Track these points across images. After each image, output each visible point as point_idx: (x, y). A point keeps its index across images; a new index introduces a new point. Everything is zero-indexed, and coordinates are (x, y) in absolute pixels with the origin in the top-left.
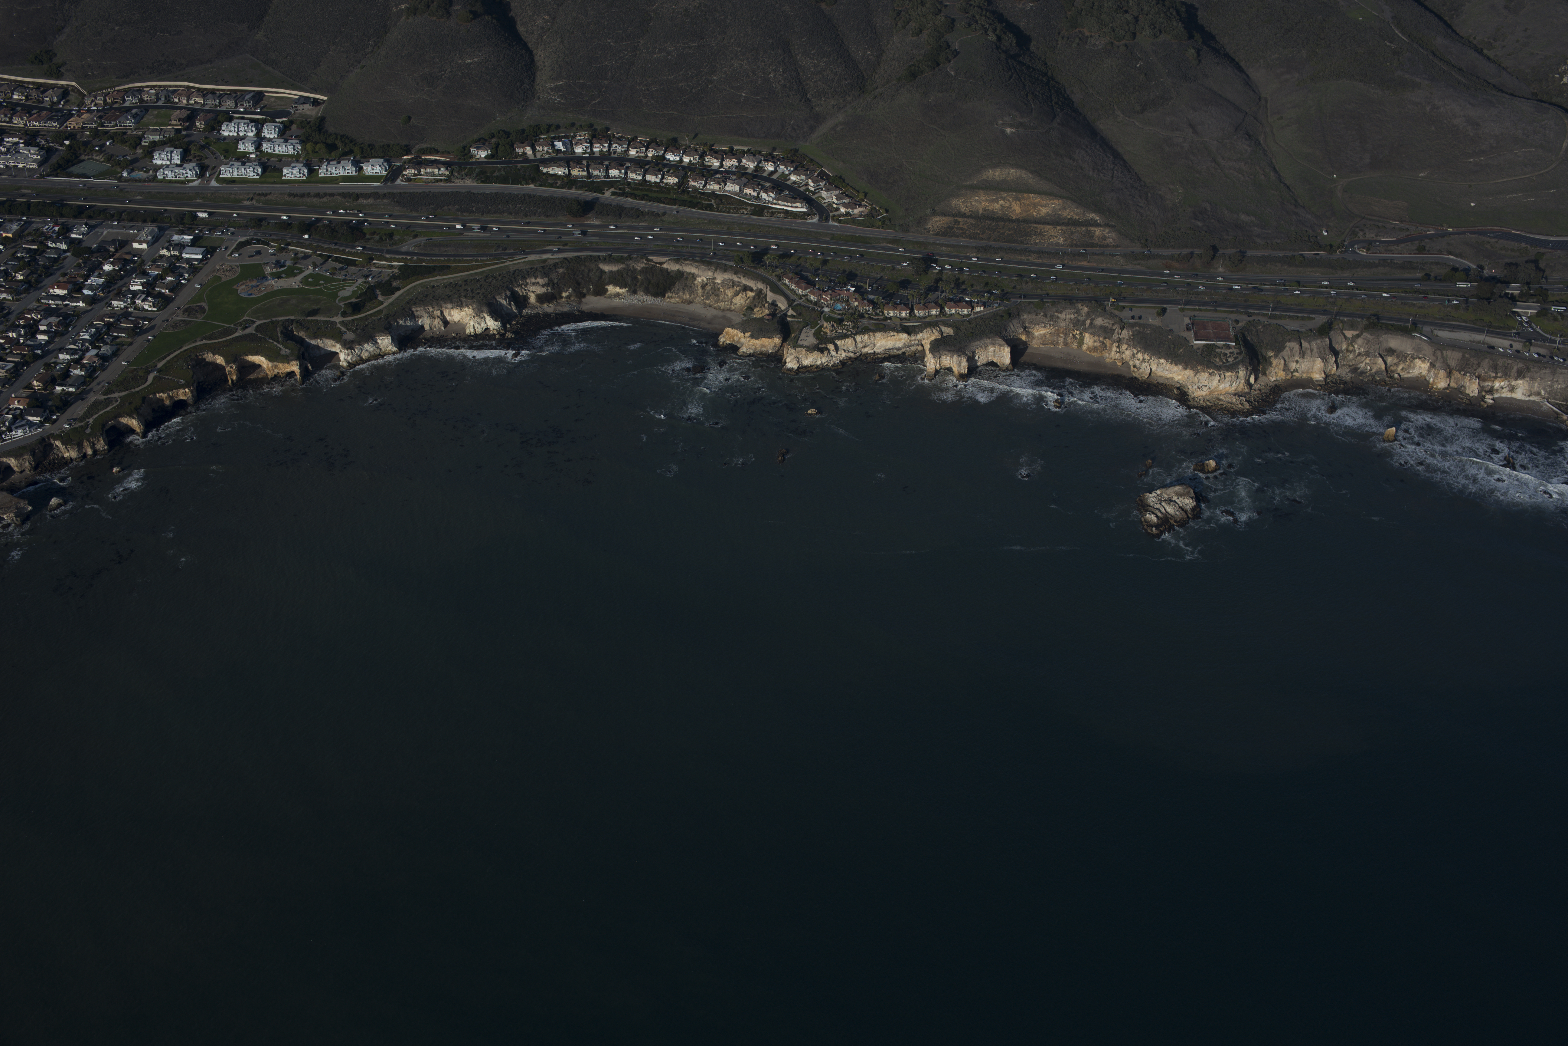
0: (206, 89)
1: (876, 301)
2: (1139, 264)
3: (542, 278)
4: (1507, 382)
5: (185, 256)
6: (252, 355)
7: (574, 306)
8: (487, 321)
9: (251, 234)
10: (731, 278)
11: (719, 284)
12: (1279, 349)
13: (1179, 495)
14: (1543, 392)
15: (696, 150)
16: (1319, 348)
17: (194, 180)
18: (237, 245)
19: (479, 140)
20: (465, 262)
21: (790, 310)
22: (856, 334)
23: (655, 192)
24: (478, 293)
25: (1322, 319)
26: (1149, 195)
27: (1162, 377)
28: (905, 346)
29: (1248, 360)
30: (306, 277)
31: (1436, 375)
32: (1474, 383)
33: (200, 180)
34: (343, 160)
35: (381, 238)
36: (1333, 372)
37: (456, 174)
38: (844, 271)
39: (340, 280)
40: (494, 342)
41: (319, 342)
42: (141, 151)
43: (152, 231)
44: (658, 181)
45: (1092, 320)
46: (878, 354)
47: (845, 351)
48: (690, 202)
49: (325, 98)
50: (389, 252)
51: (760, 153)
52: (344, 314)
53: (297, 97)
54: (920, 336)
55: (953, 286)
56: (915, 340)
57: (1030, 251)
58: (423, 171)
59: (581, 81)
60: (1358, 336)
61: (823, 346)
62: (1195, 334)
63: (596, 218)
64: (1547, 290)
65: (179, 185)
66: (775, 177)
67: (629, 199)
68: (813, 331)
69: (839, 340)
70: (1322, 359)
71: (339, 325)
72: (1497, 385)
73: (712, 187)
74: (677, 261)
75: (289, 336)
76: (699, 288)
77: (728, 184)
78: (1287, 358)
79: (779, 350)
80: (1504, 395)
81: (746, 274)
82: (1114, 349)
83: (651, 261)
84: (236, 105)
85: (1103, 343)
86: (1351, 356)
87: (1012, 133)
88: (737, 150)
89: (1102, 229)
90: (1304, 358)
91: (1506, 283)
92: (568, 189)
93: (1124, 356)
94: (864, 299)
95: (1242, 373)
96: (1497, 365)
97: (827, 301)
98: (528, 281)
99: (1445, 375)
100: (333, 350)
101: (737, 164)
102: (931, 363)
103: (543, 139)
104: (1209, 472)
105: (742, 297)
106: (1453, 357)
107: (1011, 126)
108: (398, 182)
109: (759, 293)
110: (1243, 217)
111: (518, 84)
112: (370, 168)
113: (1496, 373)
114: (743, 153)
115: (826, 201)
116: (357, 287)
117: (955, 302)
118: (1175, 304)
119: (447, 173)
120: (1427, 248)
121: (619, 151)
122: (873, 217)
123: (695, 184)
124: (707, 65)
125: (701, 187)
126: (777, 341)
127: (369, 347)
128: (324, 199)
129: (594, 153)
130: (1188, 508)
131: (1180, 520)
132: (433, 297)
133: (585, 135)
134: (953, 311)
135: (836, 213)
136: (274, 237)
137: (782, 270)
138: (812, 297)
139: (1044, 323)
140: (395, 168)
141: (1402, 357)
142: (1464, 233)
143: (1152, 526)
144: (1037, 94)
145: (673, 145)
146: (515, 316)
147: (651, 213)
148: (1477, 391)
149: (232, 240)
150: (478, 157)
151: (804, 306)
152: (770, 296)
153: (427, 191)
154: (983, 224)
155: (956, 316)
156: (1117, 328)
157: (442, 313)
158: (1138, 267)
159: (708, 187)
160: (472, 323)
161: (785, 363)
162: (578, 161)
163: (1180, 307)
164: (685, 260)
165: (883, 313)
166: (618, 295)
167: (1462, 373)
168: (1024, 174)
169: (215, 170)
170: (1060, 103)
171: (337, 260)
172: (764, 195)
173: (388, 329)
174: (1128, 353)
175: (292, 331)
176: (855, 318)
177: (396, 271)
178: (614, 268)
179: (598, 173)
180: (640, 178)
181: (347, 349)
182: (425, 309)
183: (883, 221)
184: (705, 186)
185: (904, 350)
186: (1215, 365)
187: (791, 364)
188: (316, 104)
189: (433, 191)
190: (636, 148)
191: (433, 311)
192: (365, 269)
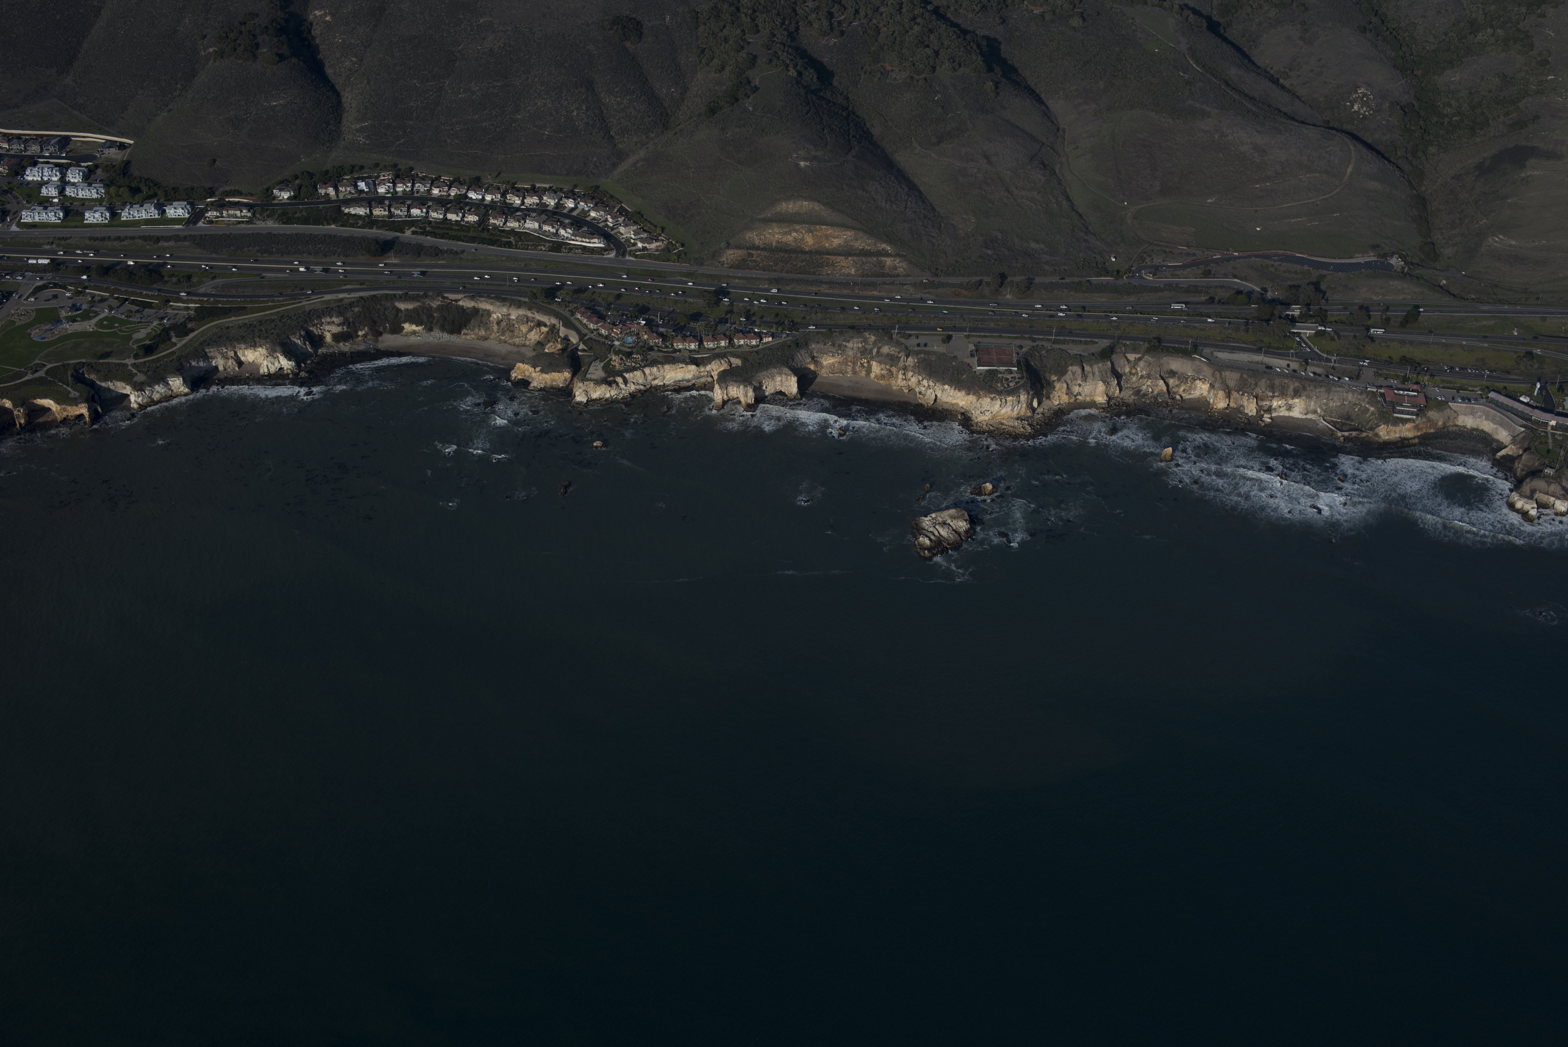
0: (12, 134)
1: (665, 334)
2: (928, 293)
3: (338, 317)
4: (1284, 402)
6: (41, 399)
7: (370, 345)
8: (281, 361)
9: (49, 278)
10: (525, 313)
11: (513, 320)
12: (1062, 373)
13: (953, 518)
14: (1319, 411)
15: (499, 189)
16: (1100, 372)
18: (34, 289)
19: (283, 182)
20: (261, 302)
21: (581, 345)
22: (645, 366)
23: (455, 230)
24: (272, 333)
25: (1104, 343)
26: (942, 225)
27: (947, 403)
28: (694, 377)
29: (1029, 385)
30: (101, 320)
31: (1216, 396)
32: (1252, 402)
34: (147, 203)
35: (179, 281)
36: (1116, 395)
37: (258, 216)
38: (637, 305)
39: (135, 323)
40: (287, 380)
41: (110, 385)
44: (459, 219)
45: (879, 348)
46: (668, 386)
47: (634, 383)
48: (490, 239)
49: (132, 142)
50: (186, 294)
51: (561, 190)
52: (136, 356)
53: (103, 141)
54: (708, 368)
55: (743, 317)
56: (704, 371)
57: (821, 282)
58: (225, 213)
59: (386, 122)
60: (1140, 359)
61: (611, 379)
62: (979, 360)
63: (395, 257)
64: (1326, 311)
66: (575, 213)
67: (429, 238)
68: (602, 364)
69: (627, 373)
70: (1104, 382)
71: (130, 368)
72: (1275, 404)
73: (512, 224)
74: (472, 298)
75: (79, 379)
76: (494, 324)
77: (527, 221)
78: (1069, 382)
79: (569, 384)
80: (1282, 414)
81: (540, 310)
82: (900, 376)
83: (447, 298)
84: (42, 150)
85: (890, 371)
86: (1134, 379)
87: (806, 166)
88: (539, 188)
89: (892, 259)
90: (1086, 382)
91: (1287, 305)
92: (370, 229)
93: (910, 383)
94: (653, 332)
95: (1023, 397)
96: (1274, 384)
97: (617, 335)
98: (323, 320)
99: (1224, 396)
100: (125, 392)
101: (538, 201)
102: (719, 394)
103: (346, 179)
104: (986, 494)
105: (536, 333)
106: (1232, 377)
107: (805, 159)
108: (200, 224)
109: (553, 329)
110: (1033, 245)
111: (324, 125)
112: (172, 211)
113: (1274, 392)
115: (624, 236)
116: (152, 329)
117: (743, 333)
118: (961, 331)
119: (249, 215)
120: (1212, 272)
121: (422, 190)
122: (669, 252)
123: (495, 222)
124: (511, 105)
125: (502, 225)
126: (567, 375)
127: (160, 389)
128: (125, 243)
129: (396, 193)
130: (962, 530)
131: (954, 542)
132: (227, 338)
133: (389, 175)
134: (742, 342)
135: (634, 248)
136: (72, 281)
137: (576, 305)
138: (603, 331)
139: (832, 352)
140: (198, 210)
141: (1183, 378)
142: (1249, 257)
143: (925, 549)
144: (835, 127)
145: (476, 184)
146: (308, 356)
147: (450, 252)
148: (1255, 411)
149: (29, 284)
150: (281, 198)
151: (595, 340)
152: (563, 331)
153: (228, 233)
154: (776, 256)
155: (745, 347)
156: (902, 355)
157: (236, 353)
158: (927, 295)
159: (508, 224)
160: (265, 363)
161: (575, 396)
162: (380, 201)
163: (965, 334)
164: (480, 296)
165: (673, 345)
166: (414, 333)
167: (1241, 393)
168: (817, 207)
169: (16, 214)
170: (858, 136)
171: (134, 302)
172: (562, 232)
173: (179, 370)
174: (914, 380)
175: (83, 374)
176: (643, 351)
177: (192, 312)
178: (410, 306)
179: (399, 212)
180: (441, 217)
181: (137, 391)
182: (219, 350)
183: (679, 255)
184: (505, 224)
185: (693, 381)
186: (997, 390)
187: (580, 397)
188: (122, 147)
189: (233, 232)
190: (438, 187)
191: (226, 352)
192: (162, 311)
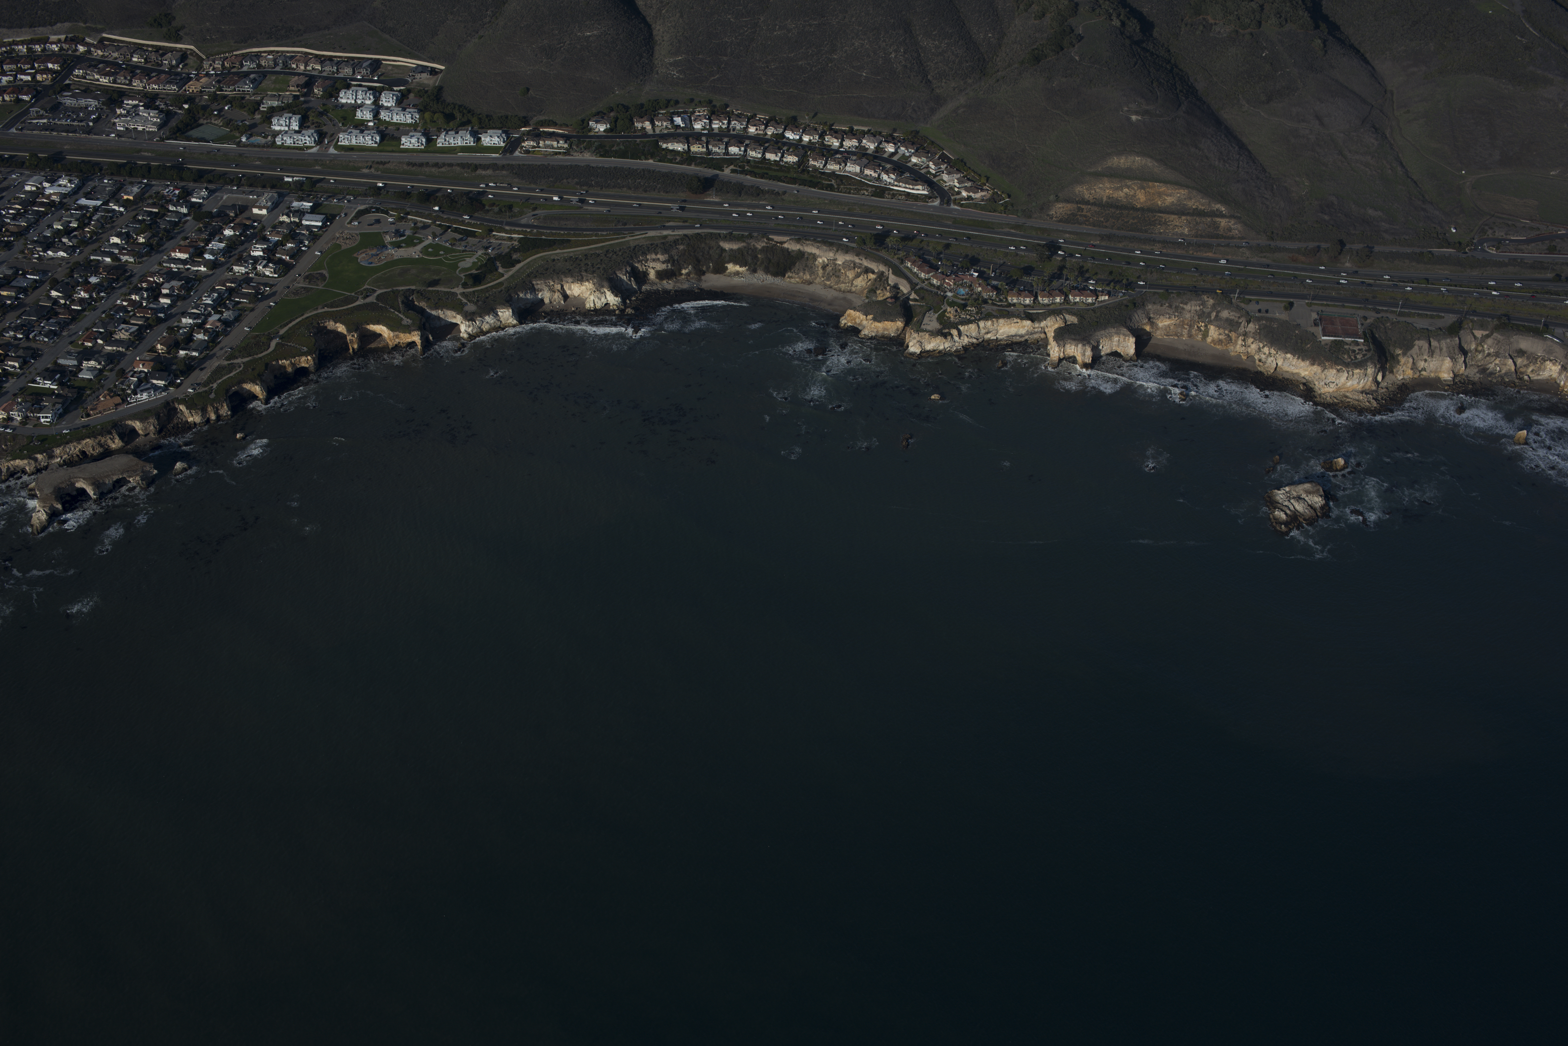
0: (323, 56)
1: (999, 286)
2: (1265, 257)
3: (663, 254)
5: (305, 223)
6: (374, 325)
7: (694, 284)
8: (607, 297)
9: (371, 203)
10: (852, 259)
11: (839, 265)
12: (1407, 347)
13: (1308, 492)
15: (816, 129)
16: (1448, 348)
17: (312, 147)
18: (357, 213)
19: (598, 114)
20: (585, 236)
21: (913, 294)
22: (980, 320)
23: (775, 170)
24: (599, 268)
25: (1451, 318)
26: (1275, 186)
27: (1288, 372)
28: (1028, 333)
29: (1376, 358)
30: (426, 247)
31: (1567, 378)
33: (318, 147)
34: (461, 130)
35: (500, 210)
36: (1461, 372)
37: (575, 147)
38: (967, 256)
39: (459, 251)
40: (614, 318)
41: (440, 313)
42: (260, 116)
43: (272, 197)
44: (778, 159)
45: (1218, 312)
46: (1001, 340)
47: (967, 336)
48: (811, 181)
49: (443, 68)
50: (508, 224)
51: (880, 133)
52: (465, 285)
53: (414, 66)
54: (1043, 324)
55: (1076, 273)
56: (1038, 327)
57: (1154, 241)
58: (541, 143)
59: (700, 56)
61: (947, 331)
62: (1323, 330)
63: (713, 195)
65: (298, 151)
66: (895, 158)
67: (748, 177)
68: (936, 315)
69: (962, 325)
70: (1452, 358)
71: (459, 297)
73: (833, 167)
74: (798, 241)
75: (410, 306)
76: (820, 269)
77: (848, 164)
78: (1415, 357)
79: (901, 334)
81: (868, 256)
82: (1240, 342)
83: (772, 240)
84: (354, 73)
85: (1229, 336)
86: (1480, 356)
87: (1137, 120)
88: (857, 130)
89: (1227, 220)
90: (1432, 357)
92: (688, 165)
93: (1249, 350)
94: (988, 284)
95: (1370, 370)
97: (950, 285)
98: (648, 257)
100: (454, 321)
101: (857, 144)
102: (1055, 351)
103: (662, 114)
104: (1337, 470)
105: (864, 280)
107: (1137, 113)
108: (517, 153)
109: (881, 276)
110: (1370, 212)
111: (637, 58)
112: (488, 139)
114: (863, 134)
115: (947, 184)
116: (477, 258)
117: (1079, 290)
118: (1302, 299)
119: (566, 146)
120: (1558, 249)
121: (738, 128)
122: (996, 202)
123: (815, 163)
124: (828, 44)
125: (821, 167)
126: (900, 324)
127: (489, 319)
128: (443, 169)
129: (713, 129)
130: (1318, 506)
131: (1309, 518)
132: (554, 271)
133: (704, 111)
134: (1078, 299)
135: (958, 197)
136: (394, 206)
137: (905, 253)
138: (935, 281)
139: (1169, 314)
140: (513, 139)
141: (1532, 358)
143: (1281, 523)
144: (1162, 81)
145: (793, 123)
146: (634, 292)
147: (771, 192)
149: (351, 208)
150: (597, 130)
151: (927, 290)
152: (892, 279)
153: (546, 163)
154: (1107, 212)
155: (1081, 305)
156: (1243, 321)
157: (562, 286)
158: (1264, 259)
159: (828, 166)
160: (592, 298)
161: (908, 346)
162: (697, 137)
163: (1307, 301)
164: (806, 240)
165: (1007, 299)
166: (737, 273)
168: (1149, 163)
169: (334, 137)
170: (1184, 91)
171: (456, 230)
172: (885, 177)
173: (508, 302)
174: (1254, 347)
175: (413, 301)
176: (978, 304)
177: (516, 243)
178: (735, 246)
179: (717, 150)
180: (760, 156)
181: (469, 321)
182: (546, 283)
183: (1005, 206)
184: (825, 165)
185: (1027, 337)
186: (1344, 362)
187: (914, 348)
188: (433, 73)
189: (551, 163)
190: (755, 126)
191: (553, 285)
192: (485, 240)
